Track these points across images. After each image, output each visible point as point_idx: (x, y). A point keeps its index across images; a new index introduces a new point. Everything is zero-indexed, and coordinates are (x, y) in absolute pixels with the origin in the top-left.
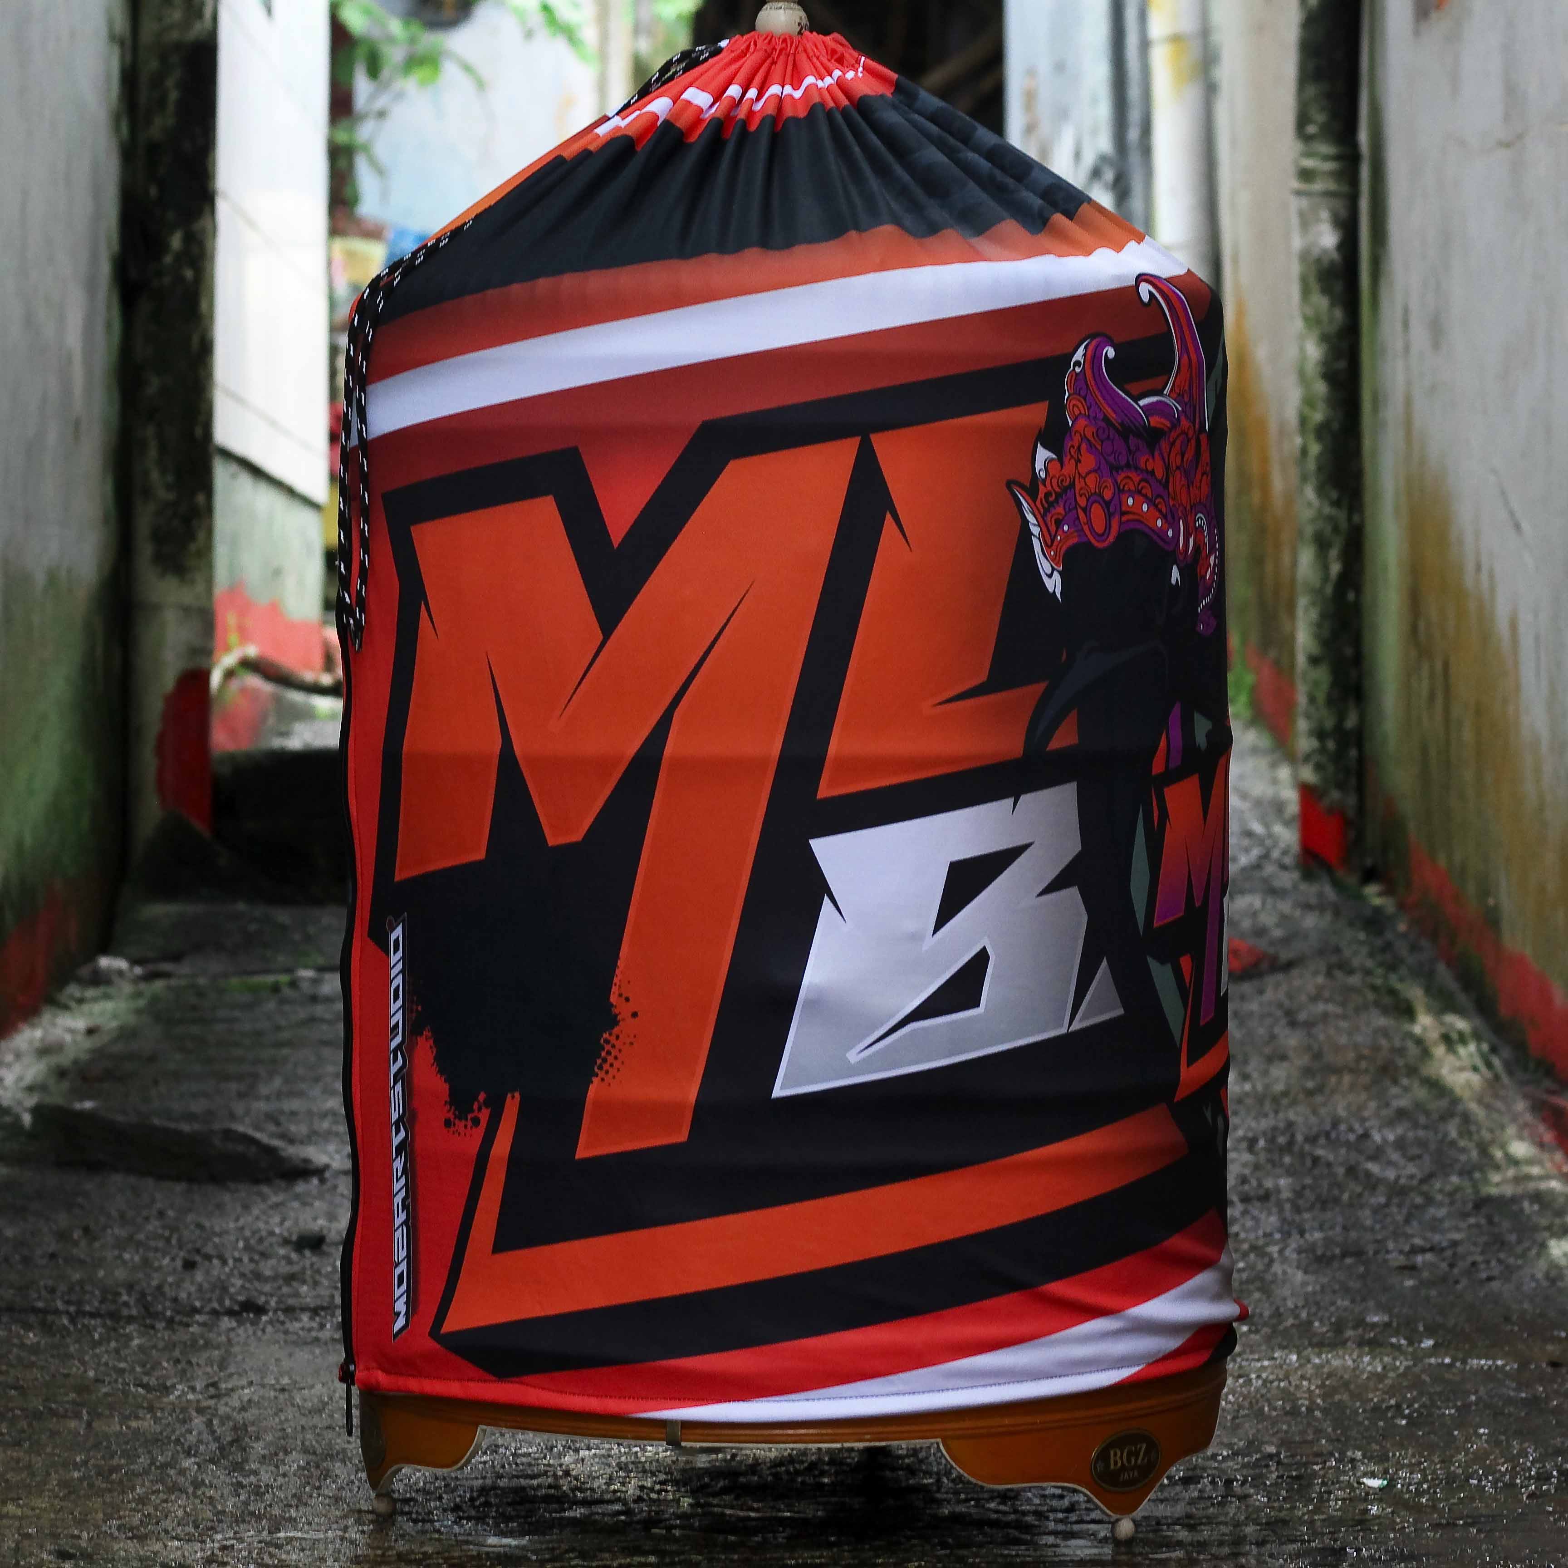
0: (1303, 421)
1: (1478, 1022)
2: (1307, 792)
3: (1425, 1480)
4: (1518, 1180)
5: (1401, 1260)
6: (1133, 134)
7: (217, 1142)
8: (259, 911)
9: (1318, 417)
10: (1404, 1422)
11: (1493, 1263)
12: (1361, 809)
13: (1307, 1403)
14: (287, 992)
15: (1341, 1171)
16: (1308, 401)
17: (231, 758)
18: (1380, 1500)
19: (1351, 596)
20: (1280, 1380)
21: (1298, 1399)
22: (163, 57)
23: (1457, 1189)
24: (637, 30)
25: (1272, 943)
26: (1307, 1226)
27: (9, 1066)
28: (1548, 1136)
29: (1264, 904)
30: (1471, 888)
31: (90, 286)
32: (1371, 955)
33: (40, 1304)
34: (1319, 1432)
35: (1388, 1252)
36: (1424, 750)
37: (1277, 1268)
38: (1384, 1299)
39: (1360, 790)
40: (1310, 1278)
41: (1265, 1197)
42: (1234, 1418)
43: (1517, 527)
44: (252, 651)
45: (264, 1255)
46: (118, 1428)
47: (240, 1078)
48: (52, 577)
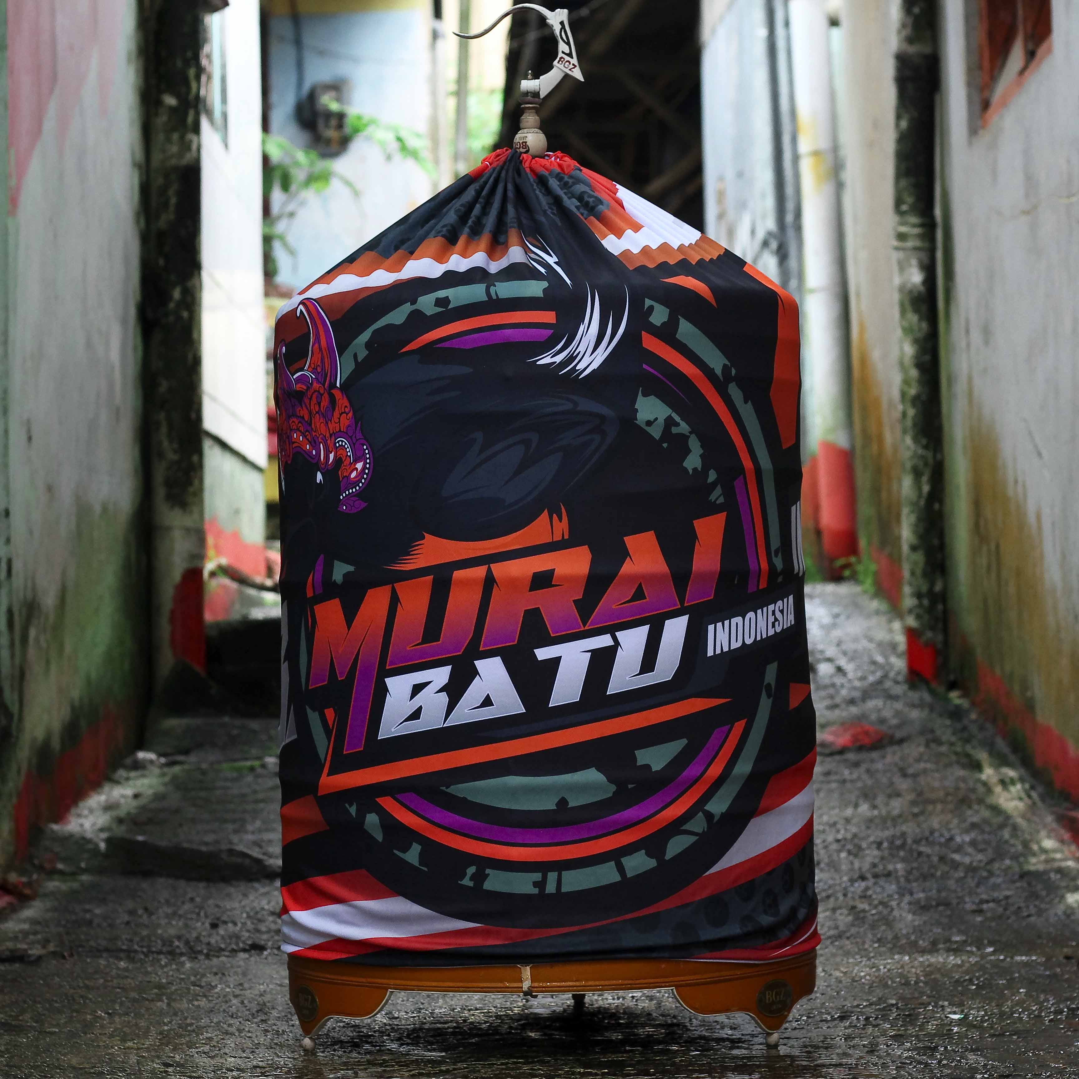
0: (903, 395)
1: (1023, 771)
2: (911, 633)
3: (986, 1014)
4: (1047, 861)
5: (974, 907)
6: (789, 218)
7: (224, 856)
8: (238, 722)
9: (913, 391)
10: (974, 987)
11: (1031, 907)
12: (946, 643)
13: (914, 979)
14: (259, 770)
15: (935, 859)
16: (906, 382)
17: (217, 625)
18: (958, 1025)
19: (937, 506)
20: (898, 969)
21: (909, 978)
22: (166, 176)
23: (1009, 868)
24: (456, 157)
25: (890, 727)
26: (915, 890)
27: (86, 817)
28: (1066, 836)
29: (885, 704)
30: (1017, 688)
31: (124, 322)
32: (954, 734)
33: (124, 947)
34: (922, 993)
35: (965, 903)
36: (985, 601)
37: (896, 913)
38: (963, 928)
39: (945, 631)
40: (917, 917)
41: (889, 874)
42: (870, 988)
43: (1039, 454)
44: (224, 561)
45: (260, 921)
46: (186, 1005)
47: (234, 821)
48: (105, 509)
